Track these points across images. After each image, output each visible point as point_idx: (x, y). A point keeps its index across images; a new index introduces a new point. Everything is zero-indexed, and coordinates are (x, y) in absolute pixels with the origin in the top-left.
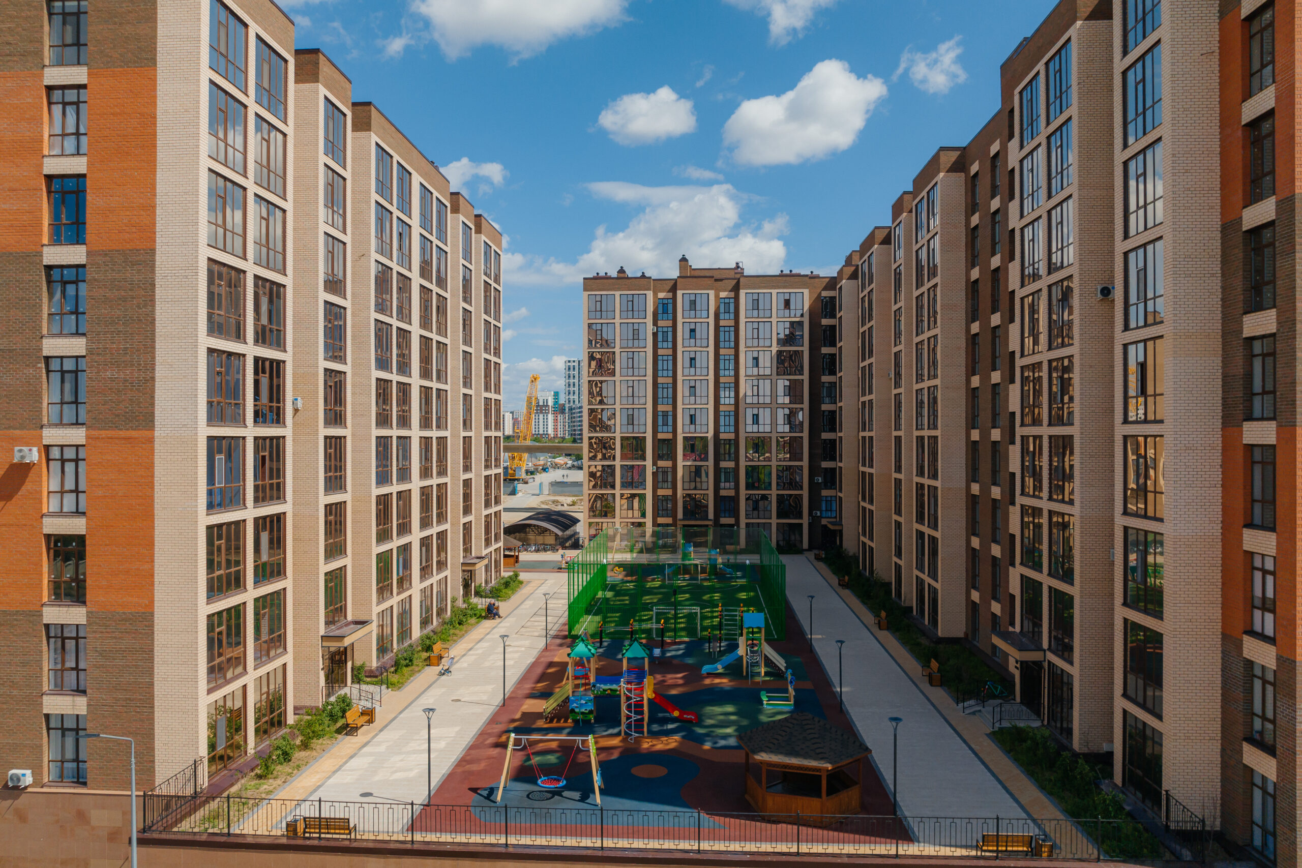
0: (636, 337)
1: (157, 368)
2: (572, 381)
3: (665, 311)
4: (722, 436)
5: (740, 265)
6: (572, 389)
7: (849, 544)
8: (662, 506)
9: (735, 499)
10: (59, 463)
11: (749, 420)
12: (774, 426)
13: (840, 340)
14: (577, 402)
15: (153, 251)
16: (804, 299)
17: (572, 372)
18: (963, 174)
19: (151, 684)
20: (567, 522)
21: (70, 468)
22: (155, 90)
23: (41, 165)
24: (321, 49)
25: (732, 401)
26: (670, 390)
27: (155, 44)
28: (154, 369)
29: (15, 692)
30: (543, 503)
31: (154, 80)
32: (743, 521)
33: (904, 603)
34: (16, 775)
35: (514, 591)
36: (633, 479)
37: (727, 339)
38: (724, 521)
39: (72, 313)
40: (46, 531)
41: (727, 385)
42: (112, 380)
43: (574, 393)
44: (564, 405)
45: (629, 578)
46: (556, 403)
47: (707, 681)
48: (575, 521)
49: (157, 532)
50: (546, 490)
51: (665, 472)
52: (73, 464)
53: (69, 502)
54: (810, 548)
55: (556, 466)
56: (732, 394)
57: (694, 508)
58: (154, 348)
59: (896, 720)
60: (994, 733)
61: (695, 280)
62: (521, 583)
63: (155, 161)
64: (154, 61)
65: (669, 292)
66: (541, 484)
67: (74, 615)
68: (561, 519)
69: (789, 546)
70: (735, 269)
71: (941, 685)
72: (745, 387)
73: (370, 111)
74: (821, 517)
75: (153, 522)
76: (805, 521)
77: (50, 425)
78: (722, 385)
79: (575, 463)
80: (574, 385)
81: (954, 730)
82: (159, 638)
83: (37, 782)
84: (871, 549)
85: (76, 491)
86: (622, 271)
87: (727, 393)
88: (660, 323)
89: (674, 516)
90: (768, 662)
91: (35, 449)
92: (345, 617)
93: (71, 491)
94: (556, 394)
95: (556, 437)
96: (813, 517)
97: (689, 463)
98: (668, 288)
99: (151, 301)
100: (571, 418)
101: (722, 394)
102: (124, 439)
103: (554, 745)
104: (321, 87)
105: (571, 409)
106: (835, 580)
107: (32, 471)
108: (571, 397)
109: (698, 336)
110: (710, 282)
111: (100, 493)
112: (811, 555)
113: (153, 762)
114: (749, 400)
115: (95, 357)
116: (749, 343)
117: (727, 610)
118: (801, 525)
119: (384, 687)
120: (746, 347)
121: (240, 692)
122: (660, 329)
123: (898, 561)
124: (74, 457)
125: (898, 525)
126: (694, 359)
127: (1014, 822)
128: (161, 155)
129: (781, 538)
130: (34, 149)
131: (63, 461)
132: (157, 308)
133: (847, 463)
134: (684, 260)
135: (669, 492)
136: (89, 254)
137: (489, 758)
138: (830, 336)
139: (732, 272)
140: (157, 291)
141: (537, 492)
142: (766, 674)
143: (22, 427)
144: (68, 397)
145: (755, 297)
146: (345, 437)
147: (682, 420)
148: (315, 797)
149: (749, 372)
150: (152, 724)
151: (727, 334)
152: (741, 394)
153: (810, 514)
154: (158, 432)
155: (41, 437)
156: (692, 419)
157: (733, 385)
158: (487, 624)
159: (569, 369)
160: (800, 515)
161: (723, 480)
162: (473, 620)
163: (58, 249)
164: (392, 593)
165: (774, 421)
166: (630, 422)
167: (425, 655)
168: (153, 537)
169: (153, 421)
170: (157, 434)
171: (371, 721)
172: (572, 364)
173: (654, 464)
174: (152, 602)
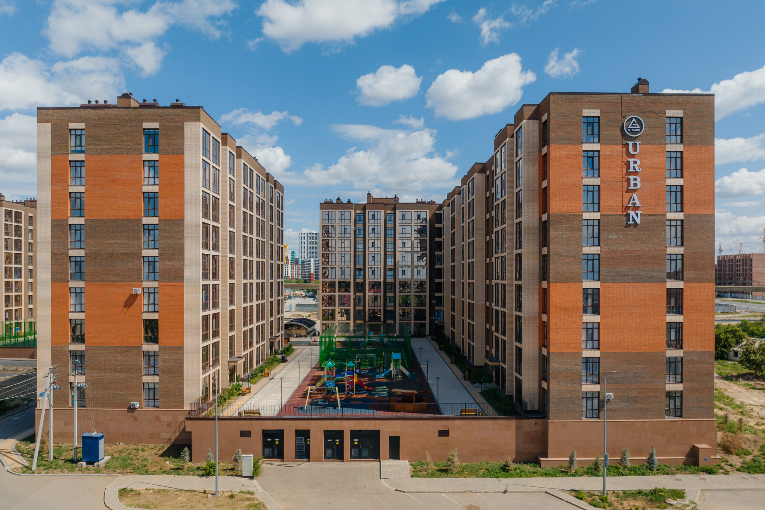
0: (346, 232)
1: (185, 261)
2: (303, 245)
3: (360, 220)
4: (388, 281)
5: (397, 196)
6: (303, 250)
7: (447, 331)
8: (359, 315)
9: (394, 312)
10: (148, 294)
11: (401, 273)
12: (412, 275)
13: (444, 235)
14: (306, 258)
15: (183, 220)
16: (427, 214)
17: (303, 240)
18: (484, 174)
19: (183, 371)
20: (310, 323)
21: (152, 296)
22: (184, 163)
23: (142, 188)
24: (228, 133)
25: (393, 264)
26: (362, 258)
27: (184, 147)
28: (184, 261)
29: (132, 375)
30: (292, 315)
31: (183, 159)
32: (398, 322)
33: (465, 355)
34: (134, 404)
35: (291, 353)
36: (344, 301)
37: (390, 233)
38: (389, 322)
39: (152, 241)
40: (143, 318)
41: (390, 256)
42: (168, 265)
43: (304, 253)
44: (298, 259)
45: (343, 348)
46: (293, 258)
47: (377, 380)
48: (314, 323)
49: (185, 318)
50: (293, 309)
51: (360, 298)
52: (153, 295)
53: (151, 308)
54: (429, 335)
55: (296, 296)
56: (393, 260)
57: (374, 317)
58: (184, 254)
59: (438, 378)
60: (481, 392)
61: (375, 204)
62: (293, 349)
63: (184, 188)
64: (183, 153)
65: (362, 210)
66: (290, 306)
67: (154, 347)
68: (307, 322)
69: (419, 334)
70: (394, 198)
71: (469, 380)
72: (399, 257)
73: (241, 150)
74: (435, 320)
75: (184, 314)
76: (427, 322)
77: (145, 281)
78: (387, 256)
79: (307, 294)
80: (304, 248)
81: (468, 391)
82: (186, 355)
83: (140, 407)
84: (454, 332)
85: (154, 304)
86: (339, 199)
87: (390, 260)
88: (357, 225)
89: (364, 319)
90: (403, 373)
91: (140, 289)
92: (234, 355)
93: (152, 304)
94: (293, 253)
95: (293, 278)
96: (431, 320)
97: (372, 294)
98: (362, 208)
99: (183, 237)
100: (303, 267)
101: (388, 260)
102: (173, 285)
103: (321, 397)
104: (228, 147)
105: (302, 262)
106: (437, 347)
107: (139, 297)
108: (303, 255)
109: (376, 232)
110: (382, 206)
111: (164, 304)
112: (430, 338)
113: (183, 398)
114: (401, 263)
115: (162, 257)
116: (401, 236)
117: (386, 355)
118: (425, 323)
119: (250, 383)
120: (399, 238)
121: (208, 377)
122: (357, 228)
123: (463, 337)
124: (153, 292)
125: (463, 320)
126: (374, 243)
127: (470, 404)
128: (186, 186)
129: (416, 329)
130: (139, 183)
131: (149, 293)
132: (185, 240)
133: (446, 294)
134: (369, 194)
135: (362, 308)
136: (159, 220)
137: (298, 400)
138: (439, 232)
139: (393, 200)
140: (185, 234)
141: (289, 310)
142: (401, 378)
143: (134, 281)
144: (151, 271)
145: (404, 213)
146: (234, 284)
147: (368, 272)
148: (249, 402)
149: (401, 249)
150: (183, 385)
151: (390, 231)
152: (397, 261)
153: (430, 318)
154: (185, 283)
155: (142, 285)
156: (373, 273)
157: (393, 256)
158: (283, 365)
159: (302, 238)
160: (425, 319)
161: (388, 302)
162: (276, 363)
163: (148, 218)
164: (247, 348)
165: (412, 273)
166: (343, 274)
167: (261, 374)
168: (183, 320)
169: (183, 279)
170: (185, 284)
171: (249, 392)
172: (303, 235)
173: (355, 294)
174: (183, 342)
